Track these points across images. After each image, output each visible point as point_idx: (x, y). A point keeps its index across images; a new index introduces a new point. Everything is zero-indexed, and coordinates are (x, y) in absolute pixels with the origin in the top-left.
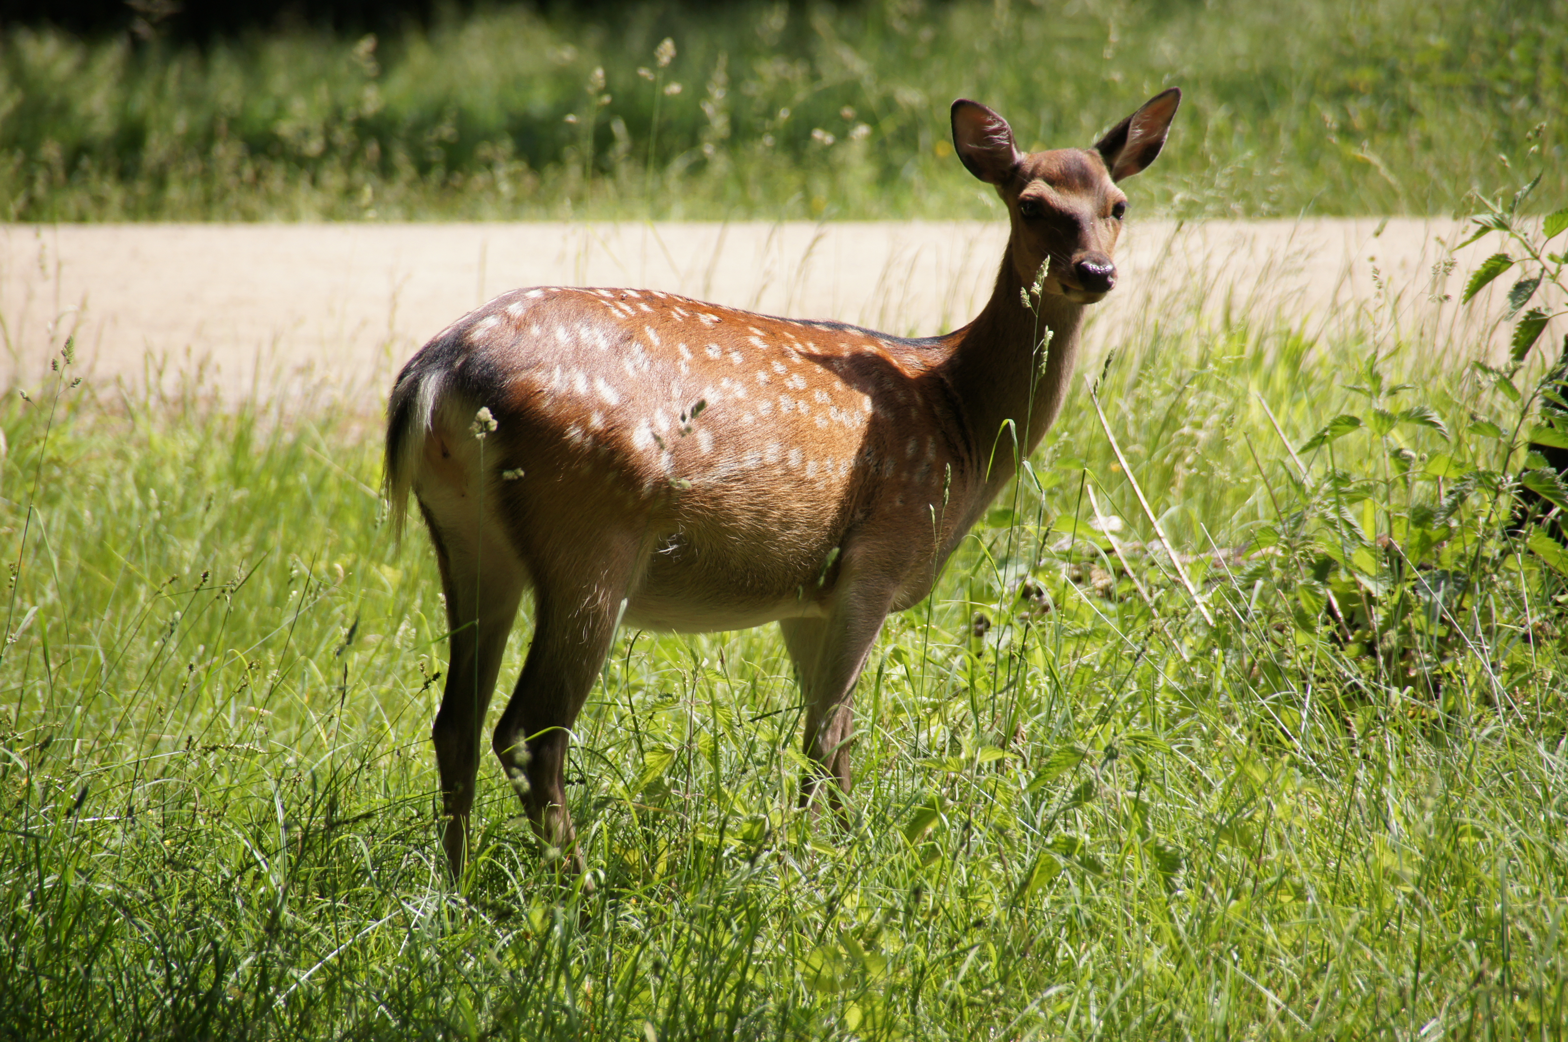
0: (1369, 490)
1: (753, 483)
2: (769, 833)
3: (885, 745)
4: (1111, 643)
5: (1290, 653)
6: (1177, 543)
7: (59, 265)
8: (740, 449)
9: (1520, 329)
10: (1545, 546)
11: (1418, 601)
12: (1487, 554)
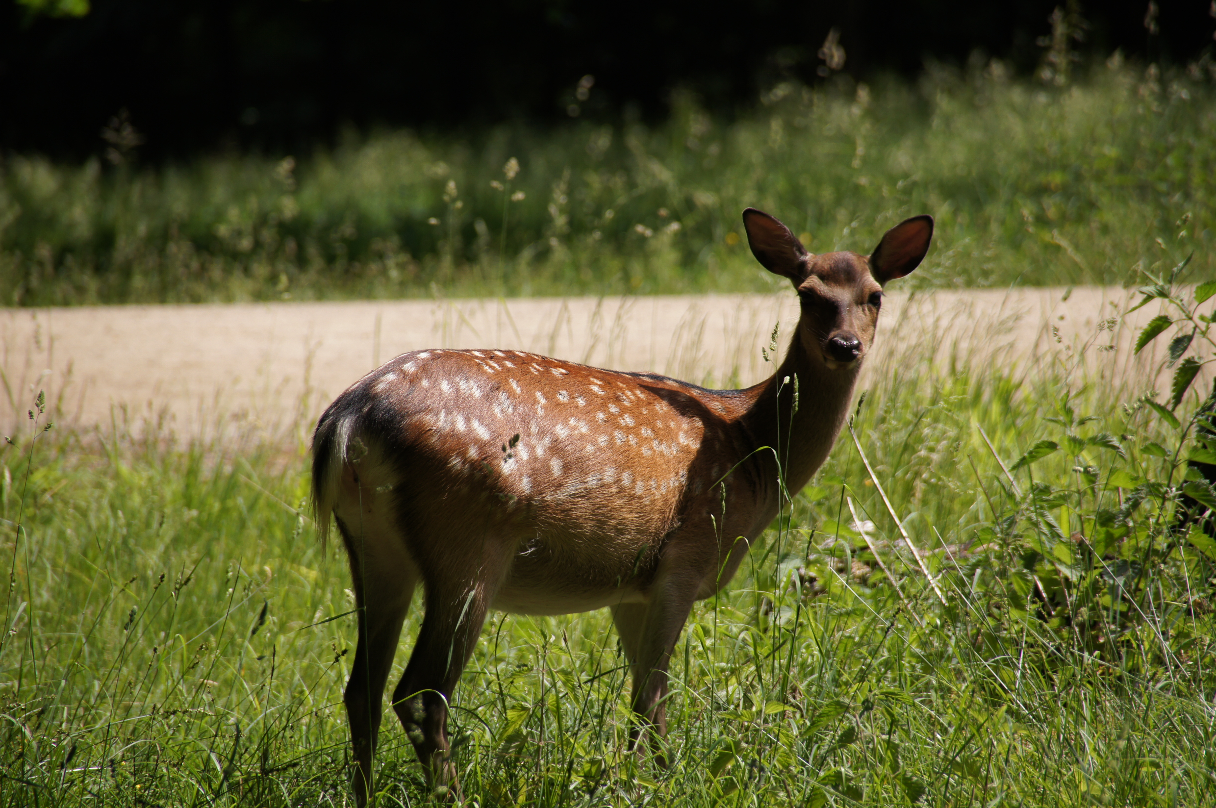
0: (1065, 498)
1: (595, 499)
2: (604, 771)
3: (694, 702)
4: (867, 619)
5: (1006, 626)
6: (918, 539)
7: (52, 340)
8: (584, 472)
9: (1179, 374)
10: (1202, 540)
11: (1105, 584)
12: (1157, 547)
